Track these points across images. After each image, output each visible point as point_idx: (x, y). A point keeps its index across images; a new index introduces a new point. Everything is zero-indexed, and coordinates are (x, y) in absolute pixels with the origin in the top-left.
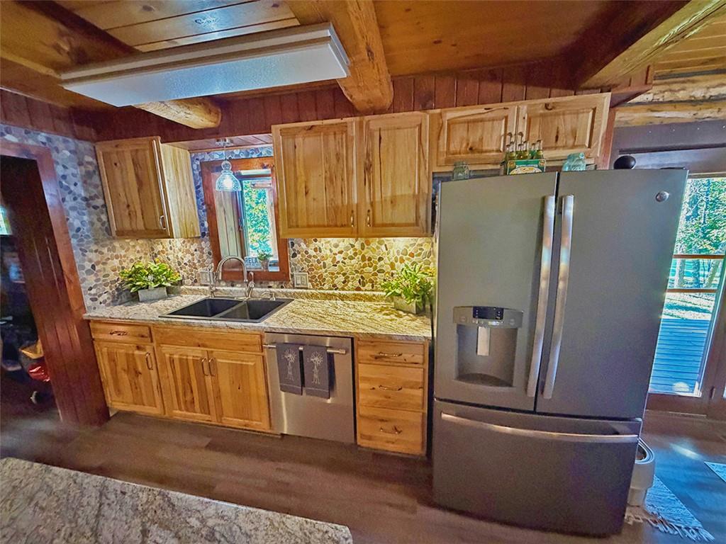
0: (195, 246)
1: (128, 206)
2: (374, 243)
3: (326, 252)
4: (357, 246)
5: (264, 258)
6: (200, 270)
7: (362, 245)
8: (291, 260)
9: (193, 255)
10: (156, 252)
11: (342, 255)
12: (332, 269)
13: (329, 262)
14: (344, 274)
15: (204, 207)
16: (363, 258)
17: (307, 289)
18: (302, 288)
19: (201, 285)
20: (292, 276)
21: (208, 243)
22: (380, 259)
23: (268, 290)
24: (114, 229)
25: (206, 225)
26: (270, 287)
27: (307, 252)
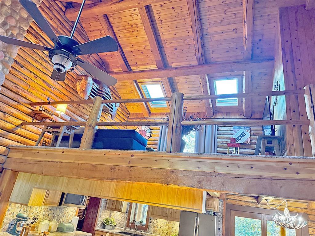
0: (123, 215)
1: (113, 202)
2: (172, 222)
3: (159, 223)
4: (167, 223)
5: (141, 222)
6: (122, 223)
7: (169, 223)
8: (149, 224)
9: (122, 218)
10: (111, 215)
11: (163, 225)
12: (160, 228)
13: (159, 226)
14: (163, 231)
15: (129, 205)
16: (168, 226)
17: (151, 233)
18: (150, 233)
19: (121, 227)
20: (148, 229)
21: (127, 215)
22: (173, 228)
23: (141, 232)
24: (107, 207)
25: (128, 209)
26: (141, 231)
27: (154, 222)
